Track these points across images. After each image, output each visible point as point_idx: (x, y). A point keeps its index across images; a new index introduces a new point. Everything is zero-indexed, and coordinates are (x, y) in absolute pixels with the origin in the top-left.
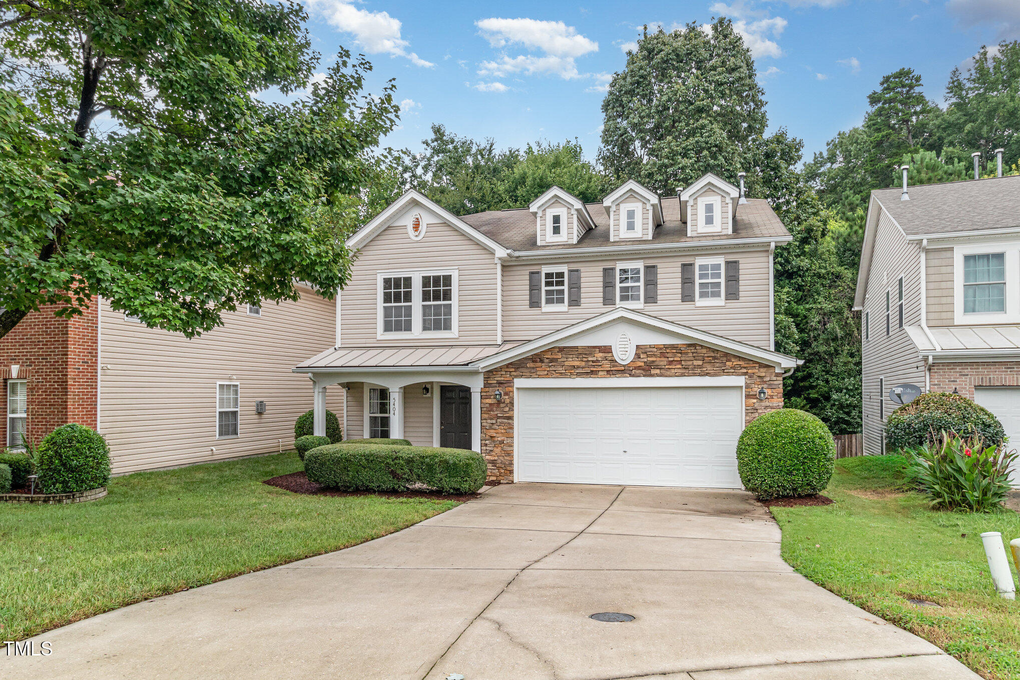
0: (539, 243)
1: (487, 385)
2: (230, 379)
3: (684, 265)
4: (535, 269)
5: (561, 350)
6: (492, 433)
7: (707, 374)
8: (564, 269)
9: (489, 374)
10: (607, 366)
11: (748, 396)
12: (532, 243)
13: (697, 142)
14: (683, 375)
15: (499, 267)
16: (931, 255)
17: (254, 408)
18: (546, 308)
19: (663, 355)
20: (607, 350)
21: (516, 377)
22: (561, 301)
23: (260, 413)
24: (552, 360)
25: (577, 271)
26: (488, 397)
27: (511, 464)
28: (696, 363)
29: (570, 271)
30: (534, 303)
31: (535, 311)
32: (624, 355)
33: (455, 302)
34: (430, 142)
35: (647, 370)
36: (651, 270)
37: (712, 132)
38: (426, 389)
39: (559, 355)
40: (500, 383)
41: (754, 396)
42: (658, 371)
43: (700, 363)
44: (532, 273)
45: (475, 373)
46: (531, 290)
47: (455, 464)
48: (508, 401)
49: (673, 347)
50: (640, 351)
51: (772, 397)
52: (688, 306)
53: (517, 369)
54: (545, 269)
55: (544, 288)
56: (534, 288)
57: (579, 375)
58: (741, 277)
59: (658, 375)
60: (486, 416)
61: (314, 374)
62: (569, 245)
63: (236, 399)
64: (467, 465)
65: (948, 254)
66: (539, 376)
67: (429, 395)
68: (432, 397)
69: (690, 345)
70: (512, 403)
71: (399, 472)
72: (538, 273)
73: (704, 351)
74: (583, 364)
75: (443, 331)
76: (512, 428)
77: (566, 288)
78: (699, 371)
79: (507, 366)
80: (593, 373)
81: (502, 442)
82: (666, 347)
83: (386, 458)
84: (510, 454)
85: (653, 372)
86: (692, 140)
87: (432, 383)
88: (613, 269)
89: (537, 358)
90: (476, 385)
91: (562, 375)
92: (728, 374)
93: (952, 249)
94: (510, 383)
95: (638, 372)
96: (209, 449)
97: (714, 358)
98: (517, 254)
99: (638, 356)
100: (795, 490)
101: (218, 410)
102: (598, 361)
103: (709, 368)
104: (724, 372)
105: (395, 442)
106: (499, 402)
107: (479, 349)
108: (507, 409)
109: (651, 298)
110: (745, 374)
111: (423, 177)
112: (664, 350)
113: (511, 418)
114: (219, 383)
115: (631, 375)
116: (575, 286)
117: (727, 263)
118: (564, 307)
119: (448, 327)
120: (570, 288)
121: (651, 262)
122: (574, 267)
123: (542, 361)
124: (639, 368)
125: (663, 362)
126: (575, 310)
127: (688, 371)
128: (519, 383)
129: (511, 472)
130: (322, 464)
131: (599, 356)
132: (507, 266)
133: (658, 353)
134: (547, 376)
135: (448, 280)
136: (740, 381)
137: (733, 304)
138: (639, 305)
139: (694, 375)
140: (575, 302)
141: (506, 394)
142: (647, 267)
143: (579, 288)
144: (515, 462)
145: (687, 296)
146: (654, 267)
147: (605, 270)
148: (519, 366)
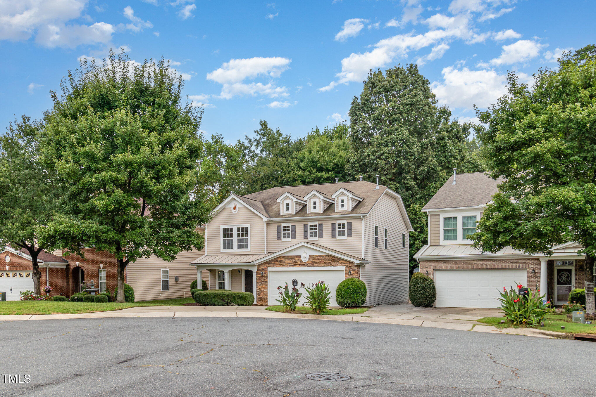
0: (281, 214)
1: (258, 270)
2: (166, 268)
3: (332, 224)
4: (279, 224)
5: (284, 257)
6: (260, 287)
7: (332, 266)
8: (289, 225)
9: (259, 265)
10: (299, 263)
11: (346, 274)
12: (278, 215)
13: (392, 138)
14: (324, 266)
15: (265, 224)
16: (432, 217)
17: (174, 279)
18: (283, 240)
19: (318, 259)
20: (299, 257)
21: (268, 267)
22: (289, 237)
23: (176, 281)
24: (281, 261)
25: (294, 225)
26: (259, 274)
27: (267, 299)
28: (329, 262)
29: (292, 225)
30: (279, 238)
31: (279, 241)
32: (305, 259)
33: (249, 237)
34: (259, 131)
35: (312, 264)
36: (321, 225)
37: (400, 133)
38: (239, 271)
39: (283, 259)
40: (263, 269)
41: (348, 274)
42: (316, 265)
43: (330, 262)
44: (278, 226)
45: (254, 266)
46: (278, 233)
47: (242, 296)
48: (265, 276)
49: (321, 256)
50: (310, 257)
51: (354, 274)
52: (334, 239)
53: (268, 264)
54: (283, 225)
55: (282, 232)
56: (279, 232)
57: (290, 266)
58: (353, 228)
59: (316, 266)
60: (258, 281)
61: (197, 266)
62: (292, 215)
63: (168, 276)
64: (246, 296)
65: (438, 217)
66: (276, 267)
67: (240, 273)
68: (242, 274)
69: (327, 255)
70: (267, 277)
71: (224, 299)
72: (280, 226)
73: (331, 257)
74: (291, 262)
75: (245, 249)
76: (267, 286)
77: (290, 232)
78: (330, 264)
79: (265, 263)
80: (294, 265)
81: (264, 291)
82: (319, 256)
83: (220, 294)
84: (266, 295)
85: (315, 265)
86: (390, 137)
87: (241, 269)
88: (307, 225)
89: (275, 260)
90: (255, 270)
91: (284, 266)
92: (340, 265)
93: (439, 215)
94: (266, 269)
95: (310, 265)
96: (159, 294)
97: (335, 260)
98: (271, 219)
99: (309, 259)
100: (349, 304)
101: (162, 280)
102: (296, 261)
103: (333, 263)
104: (338, 265)
105: (226, 290)
106: (263, 276)
107: (257, 256)
108: (265, 279)
109: (321, 236)
110: (345, 265)
111: (256, 151)
112: (318, 257)
113: (266, 282)
114: (162, 269)
115: (307, 266)
116: (294, 231)
117: (348, 223)
118: (289, 239)
119: (247, 247)
120: (292, 232)
121: (321, 222)
122: (293, 224)
123: (277, 261)
124: (310, 263)
125: (318, 261)
126: (294, 240)
127: (326, 265)
128: (269, 269)
129: (267, 301)
130: (200, 297)
131: (297, 259)
132: (268, 224)
133: (316, 258)
134: (279, 266)
135: (246, 229)
136: (343, 268)
137: (350, 238)
138: (317, 238)
139: (328, 266)
140: (294, 237)
141: (265, 273)
142: (319, 224)
143: (295, 232)
144: (268, 298)
145: (334, 236)
146: (322, 224)
147: (304, 225)
148: (269, 263)
